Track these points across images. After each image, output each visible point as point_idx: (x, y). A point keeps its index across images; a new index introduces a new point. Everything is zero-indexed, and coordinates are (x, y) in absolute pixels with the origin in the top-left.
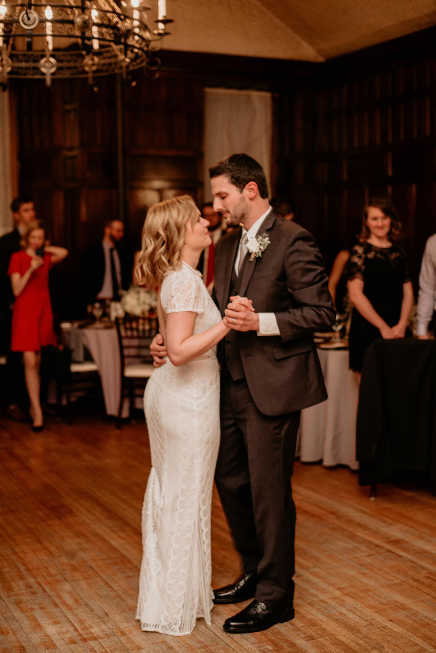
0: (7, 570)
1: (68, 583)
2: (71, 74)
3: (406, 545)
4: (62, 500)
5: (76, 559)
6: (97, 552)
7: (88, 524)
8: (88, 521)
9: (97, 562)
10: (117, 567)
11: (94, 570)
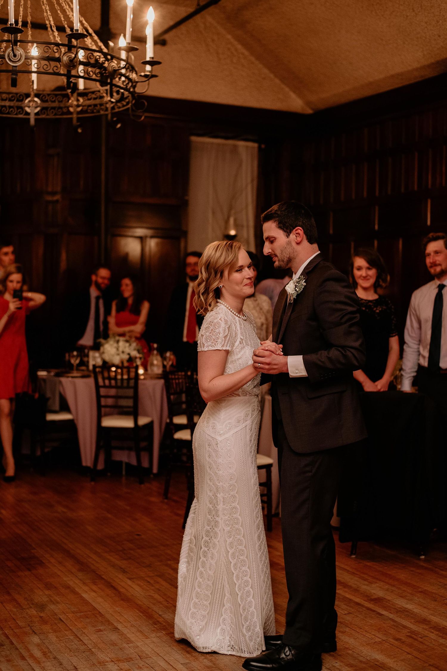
1: (36, 636)
2: (56, 114)
3: (387, 603)
4: (33, 551)
5: (45, 612)
6: (67, 605)
7: (59, 576)
8: (59, 573)
9: (67, 615)
10: (88, 620)
11: (64, 623)
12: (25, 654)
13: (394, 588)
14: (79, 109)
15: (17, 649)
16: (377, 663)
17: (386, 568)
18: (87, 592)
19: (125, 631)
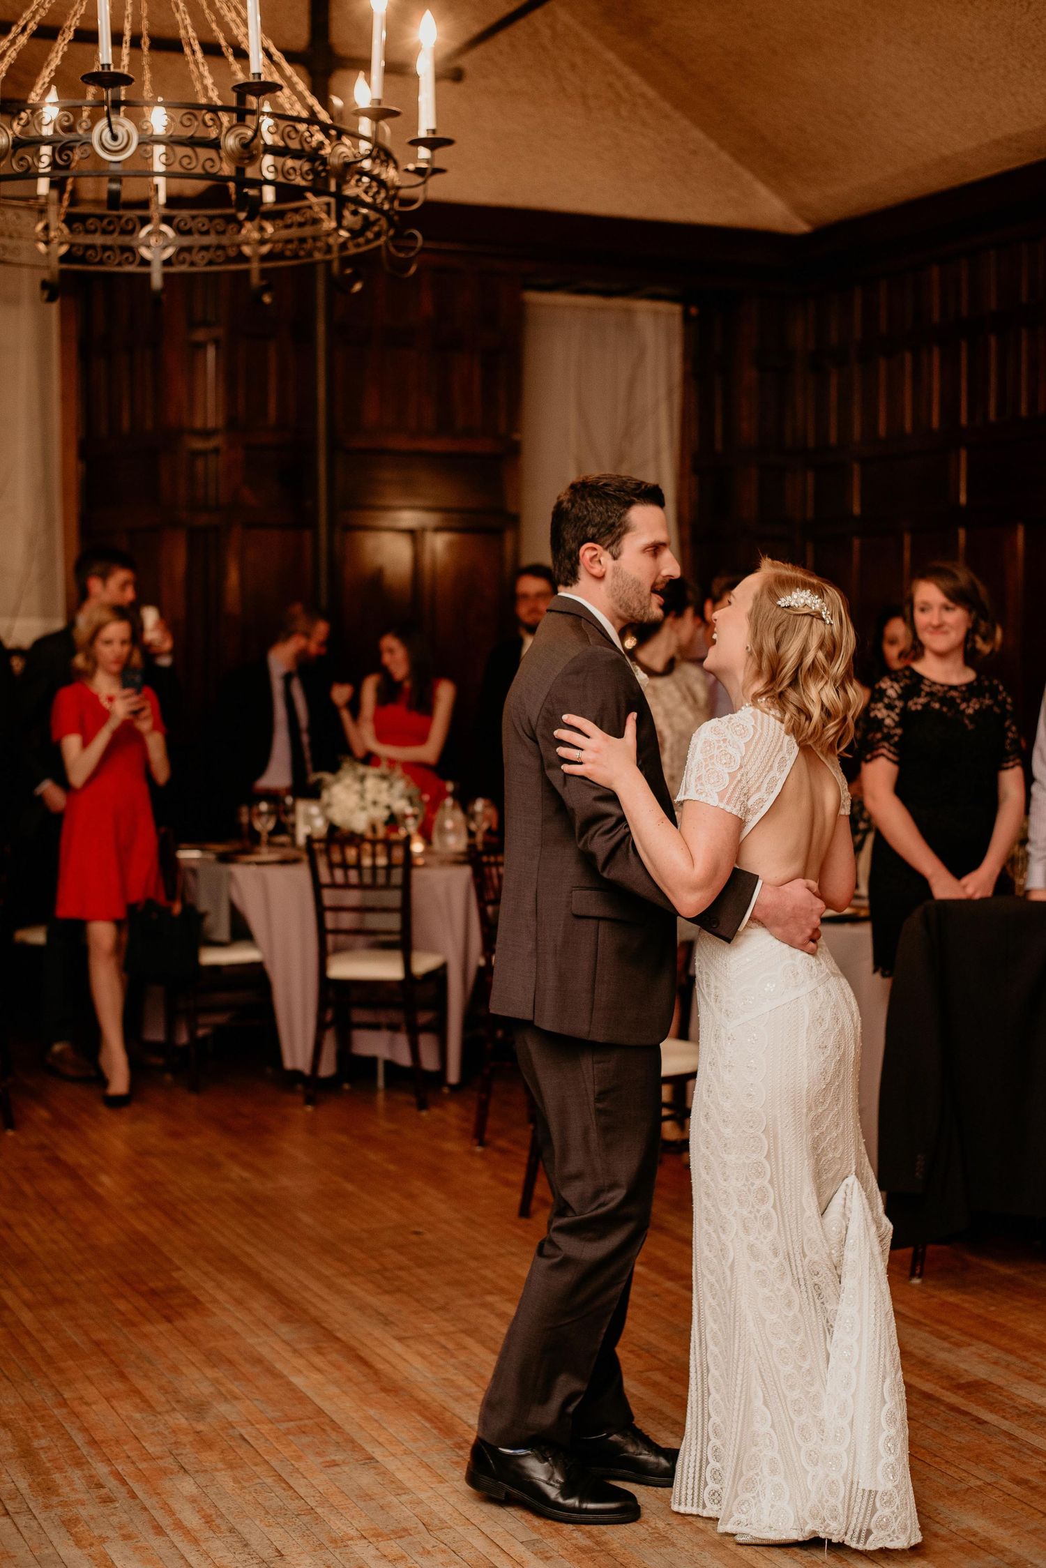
0: (44, 1442)
1: (188, 1478)
2: (210, 263)
3: (995, 1395)
4: (175, 1274)
5: (208, 1420)
6: (256, 1402)
7: (236, 1333)
8: (237, 1327)
9: (258, 1426)
10: (306, 1440)
11: (252, 1446)
12: (164, 1521)
13: (1011, 1358)
14: (265, 249)
15: (145, 1509)
16: (972, 1539)
17: (993, 1308)
18: (301, 1372)
19: (391, 1465)
